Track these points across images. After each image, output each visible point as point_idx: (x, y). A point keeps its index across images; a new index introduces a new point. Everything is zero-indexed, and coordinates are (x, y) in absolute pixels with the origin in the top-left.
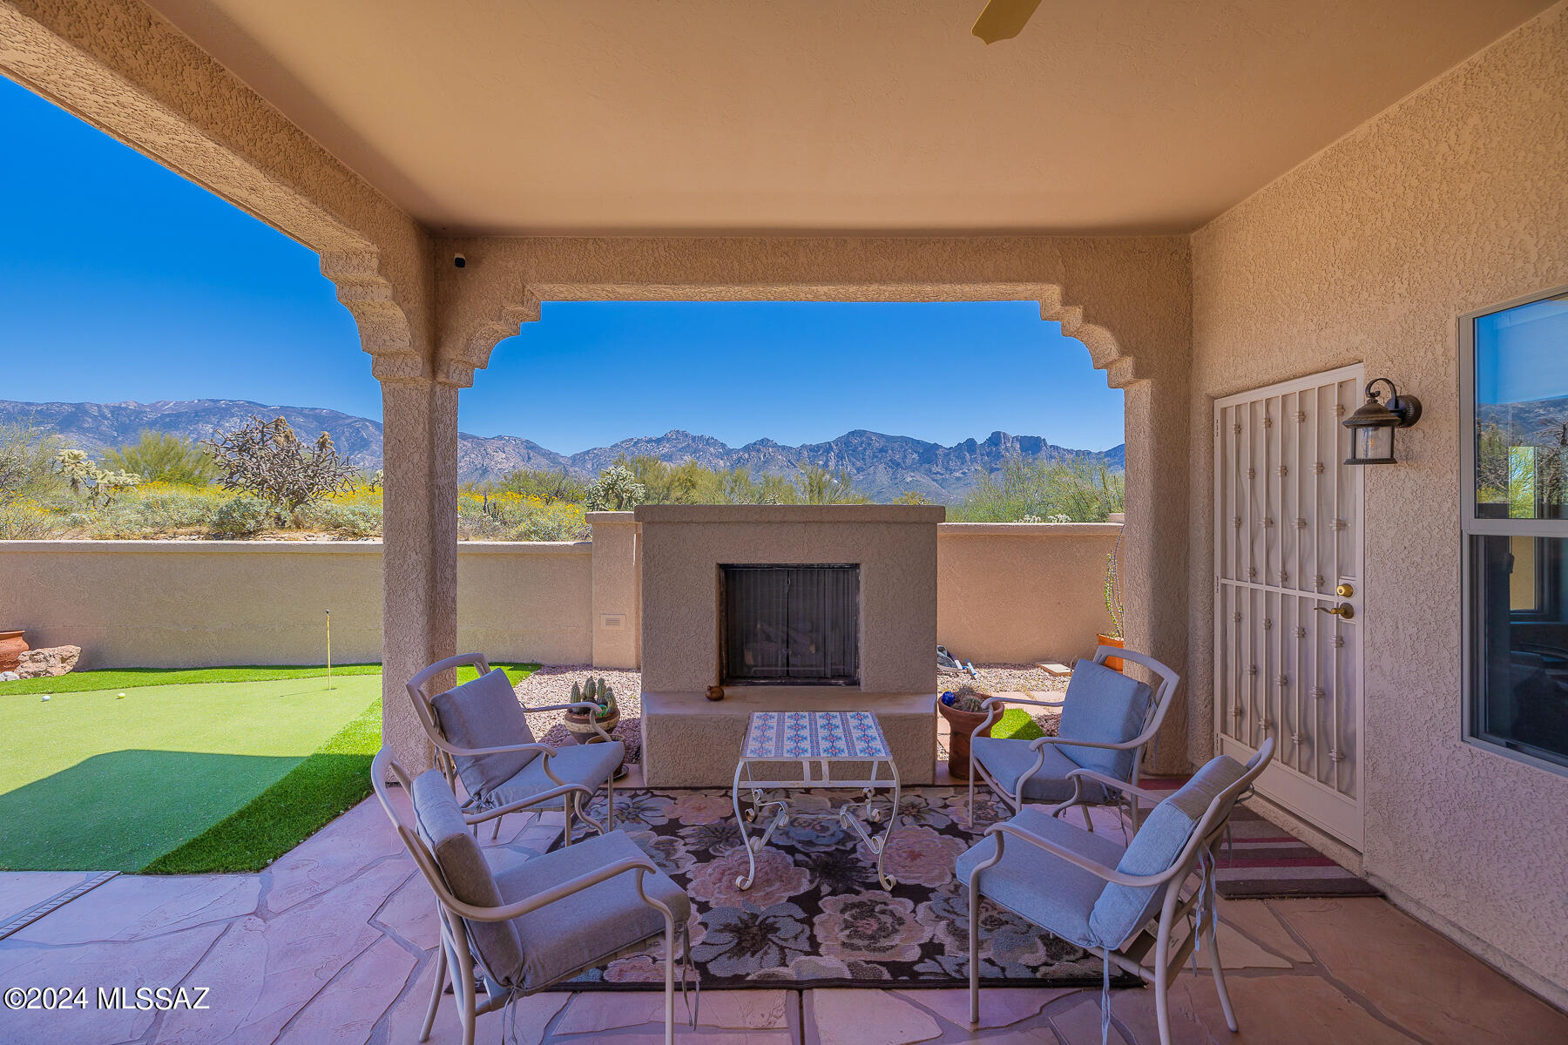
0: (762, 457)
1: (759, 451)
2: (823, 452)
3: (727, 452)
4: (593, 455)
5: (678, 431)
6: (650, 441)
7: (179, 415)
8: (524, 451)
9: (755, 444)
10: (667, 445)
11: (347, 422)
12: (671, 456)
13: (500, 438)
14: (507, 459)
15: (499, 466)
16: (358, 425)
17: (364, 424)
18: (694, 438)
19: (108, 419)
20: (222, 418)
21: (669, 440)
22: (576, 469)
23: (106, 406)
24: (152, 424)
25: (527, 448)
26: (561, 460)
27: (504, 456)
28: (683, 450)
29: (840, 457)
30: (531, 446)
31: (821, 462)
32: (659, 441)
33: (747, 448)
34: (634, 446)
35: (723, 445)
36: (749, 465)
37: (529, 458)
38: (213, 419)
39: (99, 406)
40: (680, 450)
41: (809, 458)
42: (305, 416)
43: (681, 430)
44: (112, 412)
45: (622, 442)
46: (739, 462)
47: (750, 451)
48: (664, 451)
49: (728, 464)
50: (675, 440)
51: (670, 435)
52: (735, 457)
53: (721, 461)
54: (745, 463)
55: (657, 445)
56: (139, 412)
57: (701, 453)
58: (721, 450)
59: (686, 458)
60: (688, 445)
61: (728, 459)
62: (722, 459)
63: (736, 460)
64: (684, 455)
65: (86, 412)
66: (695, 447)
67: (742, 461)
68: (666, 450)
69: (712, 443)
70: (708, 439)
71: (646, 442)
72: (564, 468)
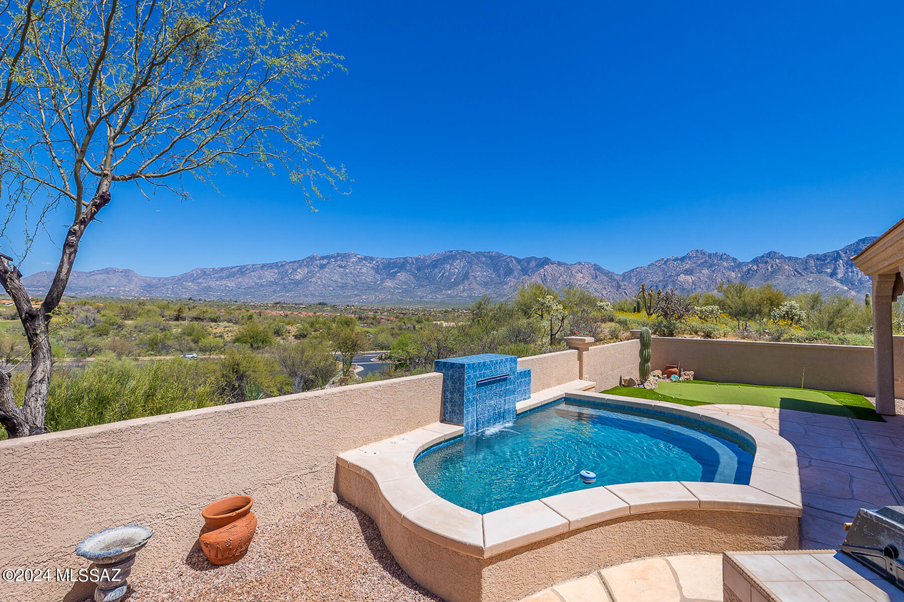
0: (769, 267)
1: (766, 263)
2: (831, 260)
3: (740, 265)
4: (636, 273)
5: (697, 250)
6: (676, 259)
7: (438, 260)
8: (593, 272)
9: (763, 257)
10: (689, 262)
11: (504, 258)
12: (692, 271)
13: (579, 263)
14: (583, 278)
15: (579, 283)
16: (508, 260)
17: (511, 260)
18: (710, 255)
19: (414, 264)
20: (453, 261)
21: (690, 258)
22: (625, 283)
23: (414, 258)
24: (429, 265)
25: (595, 269)
26: (616, 277)
27: (582, 275)
28: (702, 265)
29: (850, 264)
30: (597, 268)
31: (829, 271)
32: (683, 259)
33: (755, 261)
34: (664, 264)
35: (734, 260)
36: (757, 276)
37: (596, 277)
38: (450, 262)
39: (411, 258)
40: (699, 266)
41: (816, 267)
42: (485, 257)
43: (700, 249)
44: (416, 261)
45: (656, 262)
46: (749, 273)
47: (758, 263)
48: (686, 267)
49: (739, 275)
50: (695, 257)
51: (691, 254)
52: (745, 269)
53: (733, 273)
54: (754, 273)
55: (682, 263)
56: (424, 260)
57: (716, 267)
58: (733, 264)
59: (703, 271)
60: (705, 261)
61: (738, 271)
62: (734, 272)
63: (746, 272)
64: (703, 270)
65: (407, 262)
66: (711, 262)
67: (751, 272)
68: (688, 266)
69: (725, 259)
70: (722, 255)
71: (673, 260)
72: (618, 283)
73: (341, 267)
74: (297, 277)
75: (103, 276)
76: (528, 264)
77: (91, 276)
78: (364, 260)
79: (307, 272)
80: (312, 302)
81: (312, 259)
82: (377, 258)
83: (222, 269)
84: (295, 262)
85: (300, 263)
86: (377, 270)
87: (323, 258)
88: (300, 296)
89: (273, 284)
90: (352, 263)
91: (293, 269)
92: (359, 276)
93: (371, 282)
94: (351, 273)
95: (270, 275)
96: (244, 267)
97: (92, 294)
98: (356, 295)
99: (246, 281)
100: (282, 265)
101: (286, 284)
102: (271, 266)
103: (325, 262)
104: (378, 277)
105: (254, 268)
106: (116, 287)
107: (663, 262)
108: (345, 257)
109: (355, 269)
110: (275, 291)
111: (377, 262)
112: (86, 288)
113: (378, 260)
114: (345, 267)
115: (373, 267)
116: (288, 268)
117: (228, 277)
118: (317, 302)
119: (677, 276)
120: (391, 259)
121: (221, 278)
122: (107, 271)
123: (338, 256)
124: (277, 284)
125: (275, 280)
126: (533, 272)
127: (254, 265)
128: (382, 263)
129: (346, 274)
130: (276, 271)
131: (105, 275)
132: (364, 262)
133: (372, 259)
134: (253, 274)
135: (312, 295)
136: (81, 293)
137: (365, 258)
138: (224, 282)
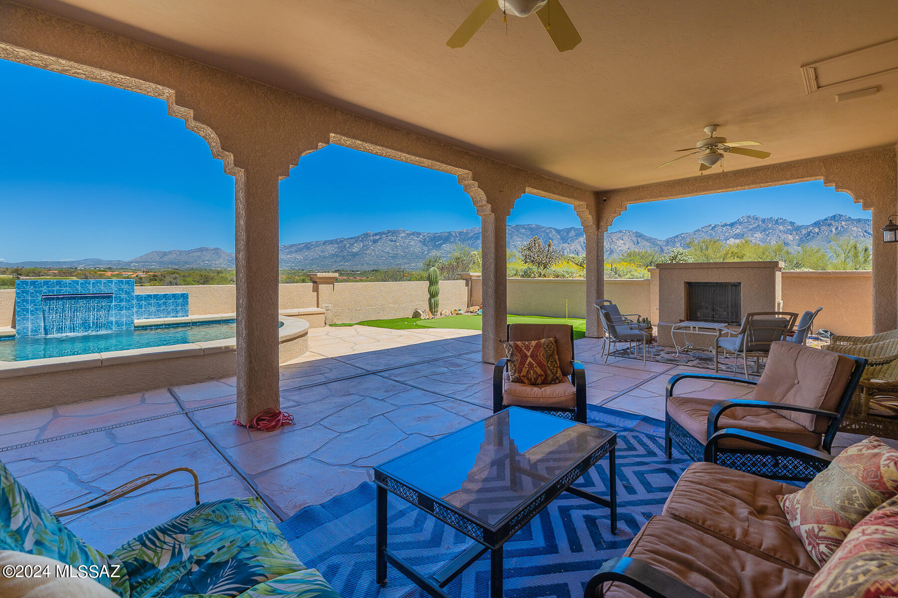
0: (833, 230)
1: (830, 225)
3: (798, 229)
4: (681, 238)
5: (749, 216)
6: (725, 225)
8: (634, 239)
9: (826, 220)
10: (740, 227)
11: (543, 230)
12: (743, 235)
13: (620, 232)
14: (624, 244)
15: (620, 248)
16: (548, 231)
17: (551, 230)
18: (764, 221)
19: (458, 237)
21: (741, 223)
22: (669, 248)
24: (471, 238)
25: (636, 236)
26: (658, 242)
27: (622, 242)
28: (754, 230)
30: (639, 235)
32: (732, 225)
33: (817, 224)
34: (712, 229)
35: (792, 223)
36: (819, 237)
37: (638, 243)
40: (751, 230)
42: (526, 229)
43: (752, 215)
44: (459, 234)
45: (702, 228)
46: (809, 235)
47: (820, 225)
48: (736, 232)
49: (797, 237)
50: (747, 222)
51: (742, 220)
52: (804, 232)
53: (789, 236)
54: (815, 235)
55: (731, 228)
56: (467, 233)
57: (771, 231)
58: (790, 228)
59: (756, 235)
60: (759, 226)
61: (797, 234)
62: (791, 234)
63: (805, 234)
64: (755, 233)
65: (452, 235)
66: (764, 226)
67: (811, 234)
68: (738, 231)
69: (781, 223)
70: (777, 220)
71: (722, 226)
72: (661, 247)
73: (392, 241)
74: (354, 250)
75: (198, 254)
76: (568, 234)
77: (189, 253)
78: (412, 235)
79: (362, 246)
80: (368, 270)
81: (366, 235)
82: (424, 233)
83: (291, 246)
84: (352, 238)
85: (356, 239)
86: (424, 243)
87: (376, 235)
88: (357, 265)
89: (334, 256)
90: (402, 237)
91: (350, 244)
92: (407, 248)
93: (419, 252)
94: (401, 246)
95: (331, 249)
96: (310, 243)
97: (191, 266)
98: (406, 263)
99: (311, 254)
100: (341, 241)
101: (345, 256)
102: (331, 242)
103: (378, 237)
104: (425, 248)
105: (317, 244)
106: (209, 261)
107: (711, 228)
108: (394, 233)
109: (404, 243)
110: (336, 262)
111: (424, 236)
112: (187, 263)
113: (424, 234)
114: (395, 241)
115: (420, 241)
116: (346, 243)
117: (296, 251)
118: (372, 269)
119: (726, 240)
120: (436, 233)
121: (291, 253)
122: (201, 250)
123: (389, 233)
124: (337, 256)
125: (336, 253)
126: (572, 241)
127: (317, 242)
128: (429, 237)
129: (396, 247)
130: (336, 246)
131: (200, 252)
132: (412, 236)
133: (419, 234)
134: (317, 248)
135: (367, 263)
136: (183, 266)
137: (413, 234)
138: (294, 255)
